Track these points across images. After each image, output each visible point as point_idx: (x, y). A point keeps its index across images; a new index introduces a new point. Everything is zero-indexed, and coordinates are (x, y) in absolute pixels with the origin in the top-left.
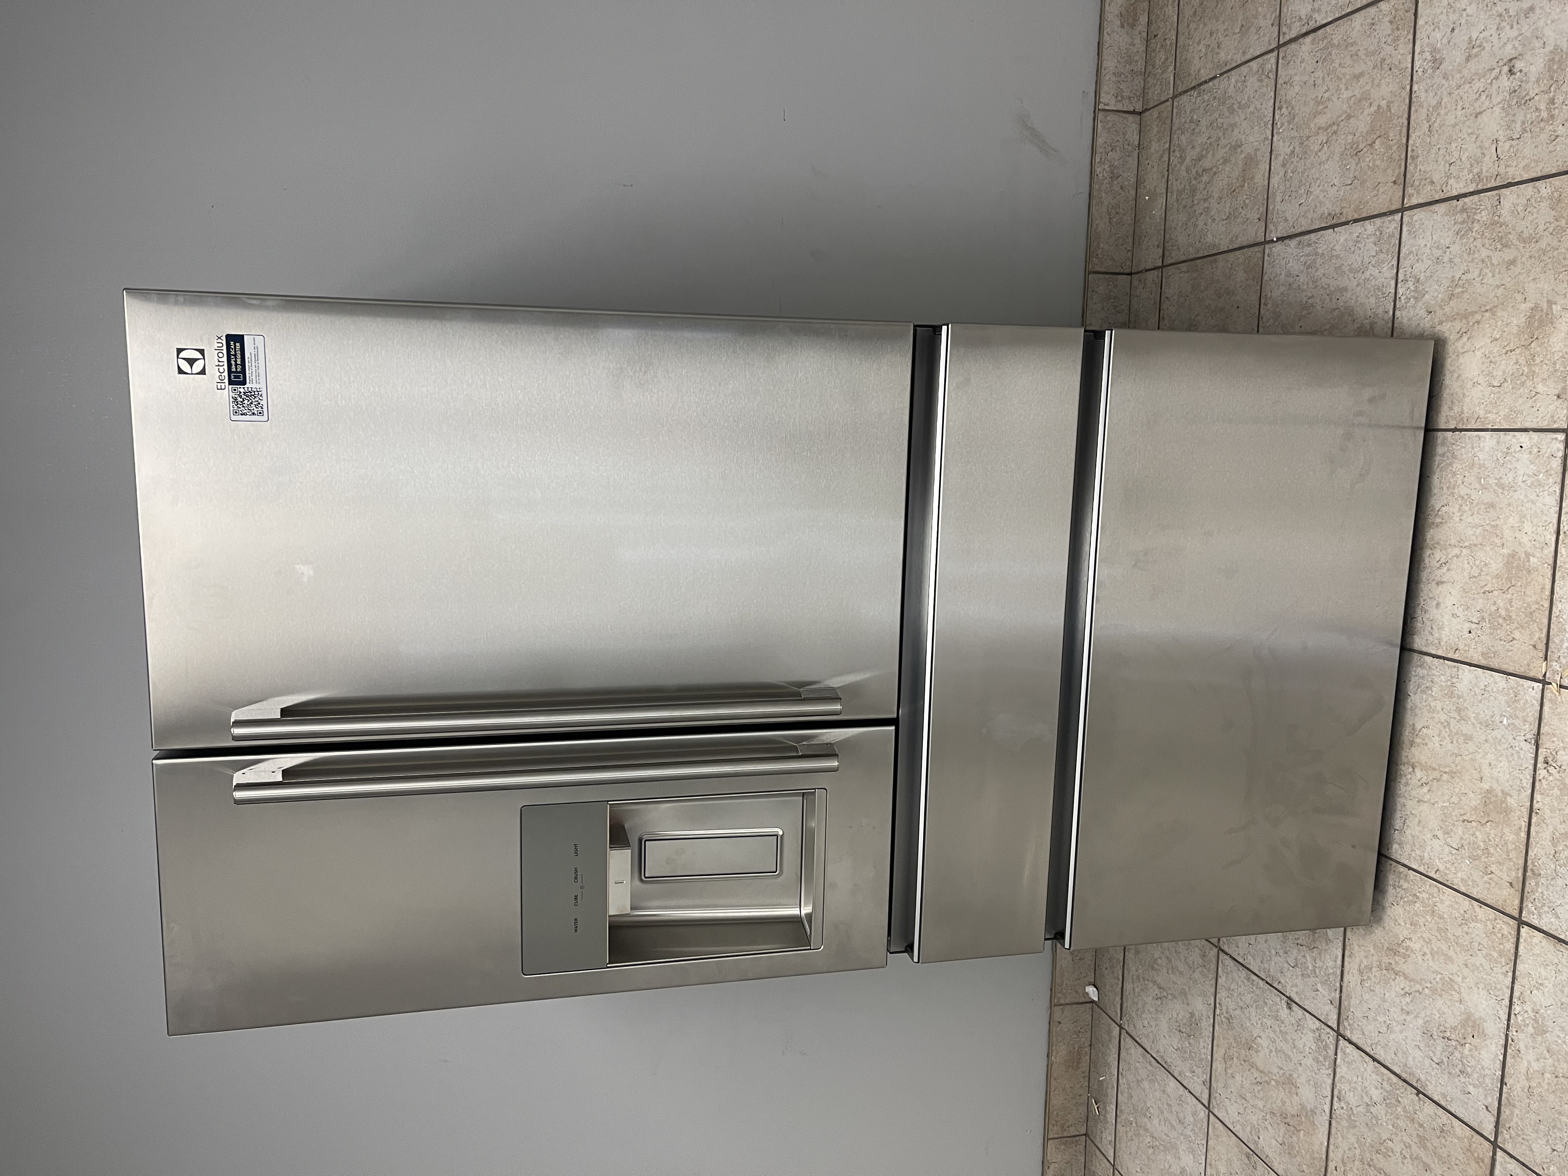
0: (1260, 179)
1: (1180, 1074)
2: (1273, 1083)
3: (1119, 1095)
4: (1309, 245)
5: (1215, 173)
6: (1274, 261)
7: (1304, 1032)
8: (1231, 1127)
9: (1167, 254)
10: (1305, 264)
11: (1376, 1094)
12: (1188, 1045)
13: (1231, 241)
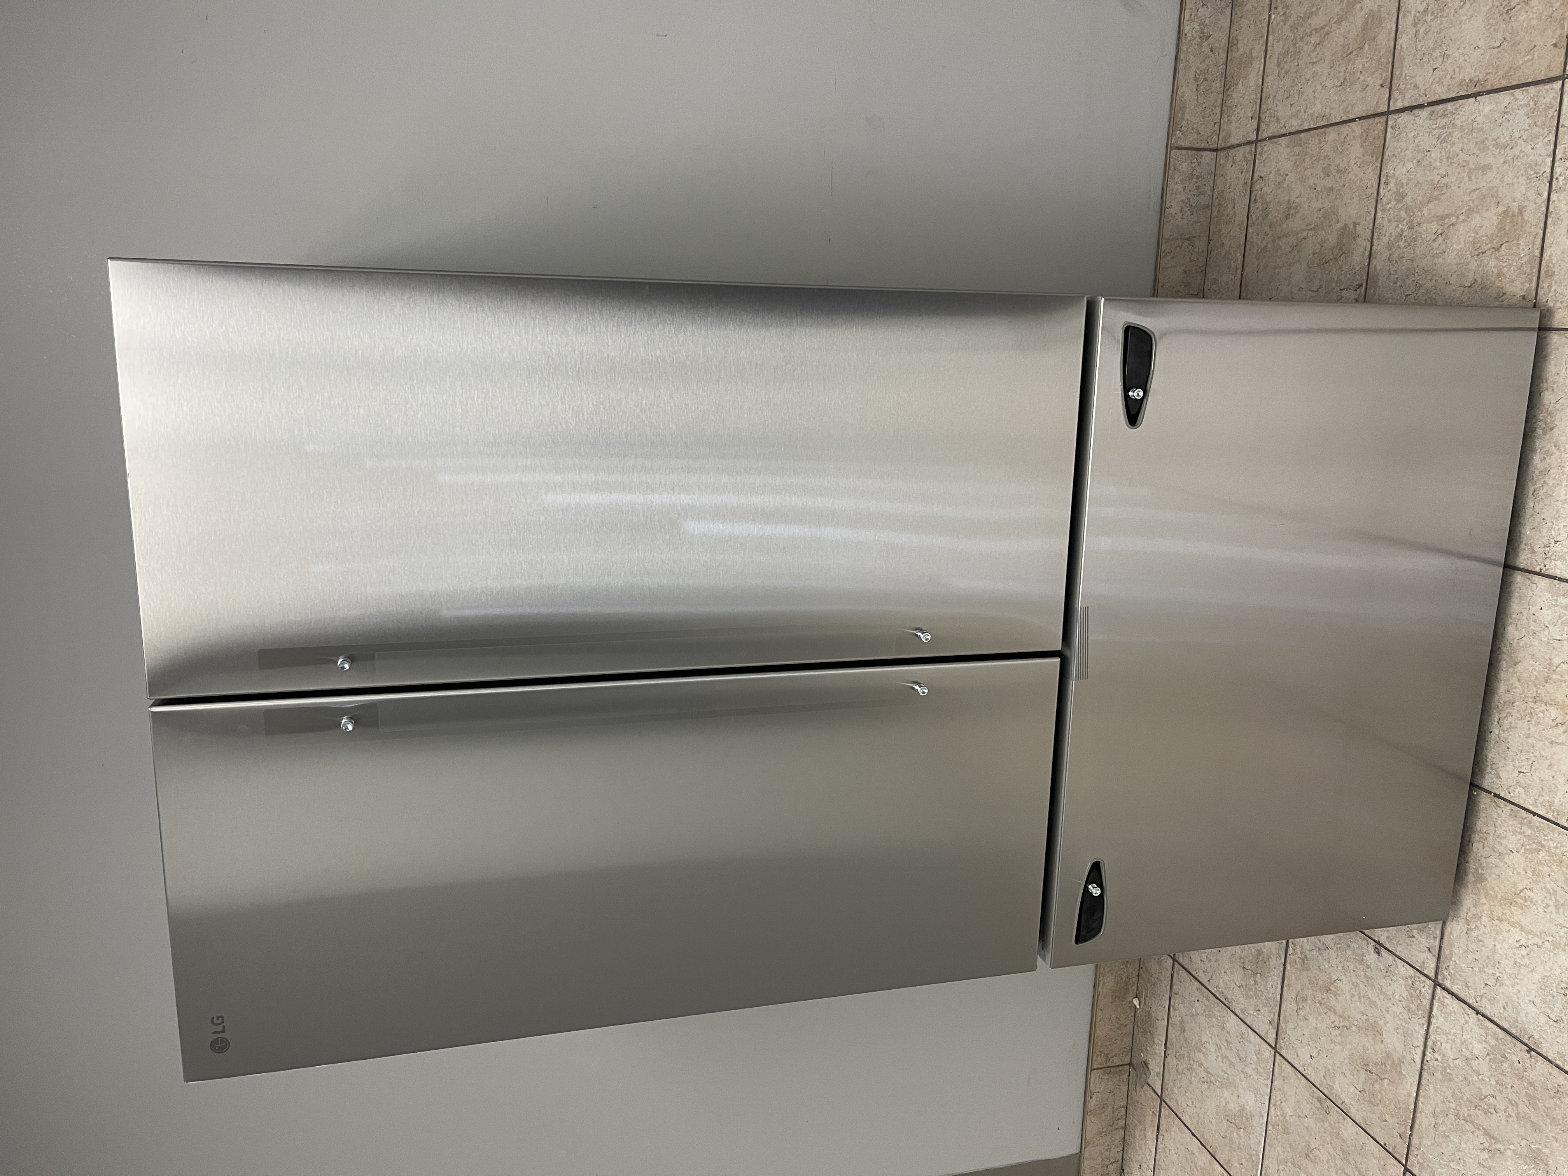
0: (1384, 40)
1: (1243, 1012)
2: (1354, 1028)
3: (1170, 1028)
4: (1444, 116)
5: (1328, 33)
6: (1399, 134)
7: (1393, 978)
8: (1300, 1069)
9: (1263, 126)
10: (1438, 138)
11: (1478, 1048)
12: (1253, 983)
13: (1346, 111)
